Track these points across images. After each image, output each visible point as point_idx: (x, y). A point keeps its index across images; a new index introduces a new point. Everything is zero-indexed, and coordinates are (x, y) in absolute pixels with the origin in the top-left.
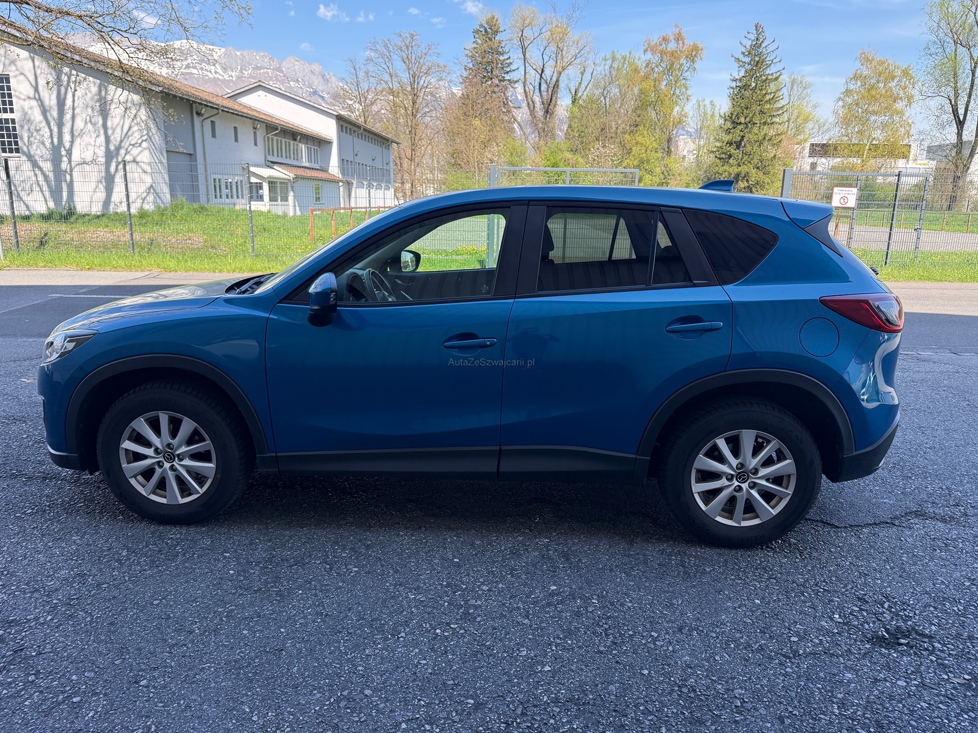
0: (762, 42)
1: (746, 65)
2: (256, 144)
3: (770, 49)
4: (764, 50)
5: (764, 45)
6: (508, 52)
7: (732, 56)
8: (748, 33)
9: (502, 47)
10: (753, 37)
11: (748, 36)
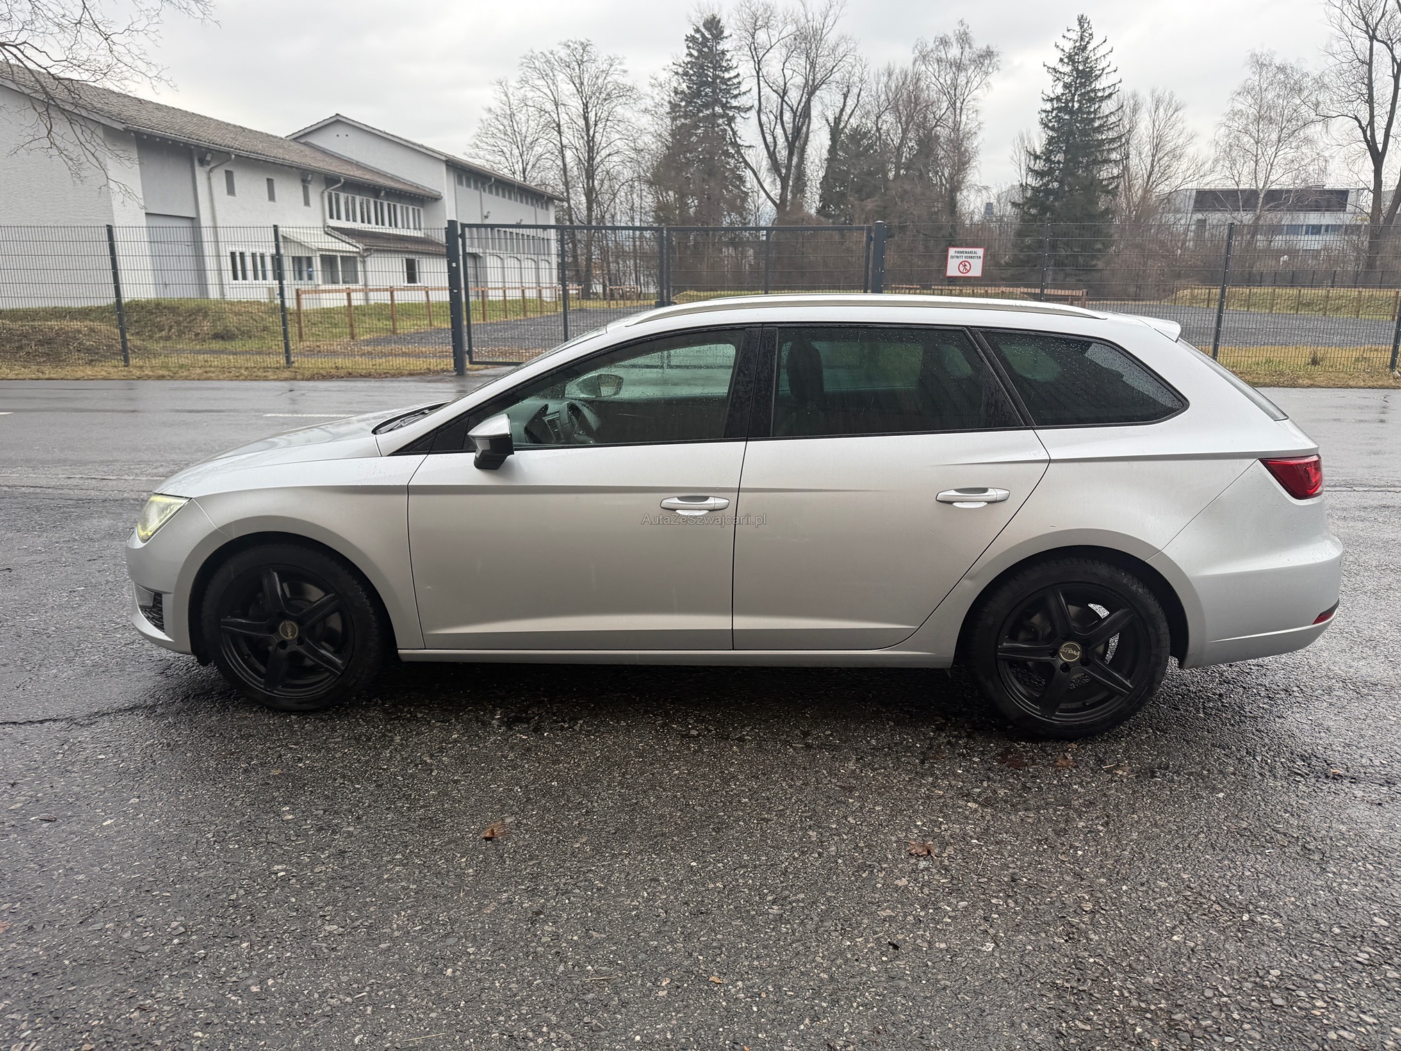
0: (1088, 43)
2: (307, 203)
3: (1099, 53)
4: (1092, 54)
5: (1090, 47)
6: (735, 67)
7: (1045, 66)
10: (1075, 36)
11: (1067, 34)
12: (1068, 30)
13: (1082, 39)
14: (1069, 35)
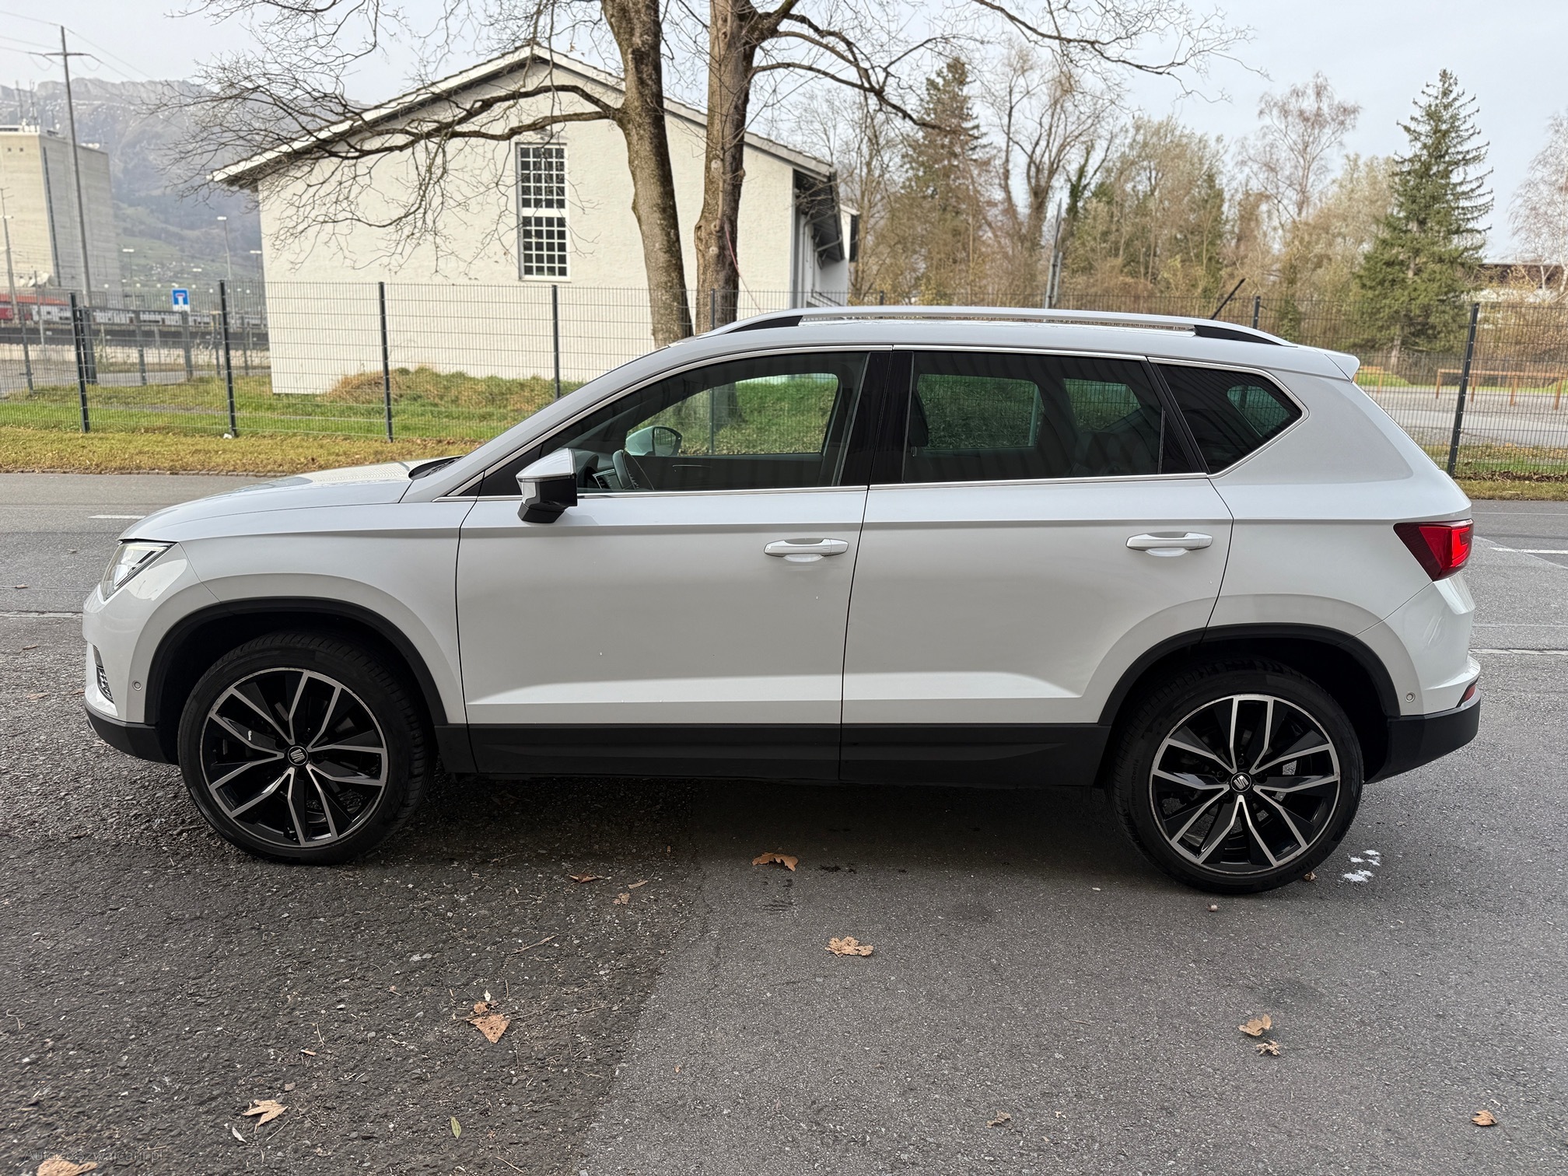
0: (1455, 99)
1: (1423, 138)
3: (1465, 112)
4: (1456, 113)
5: (1457, 104)
6: (976, 118)
7: (1398, 124)
9: (967, 108)
10: (1436, 89)
11: (1426, 90)
12: (1428, 86)
13: (1446, 93)
14: (1428, 90)
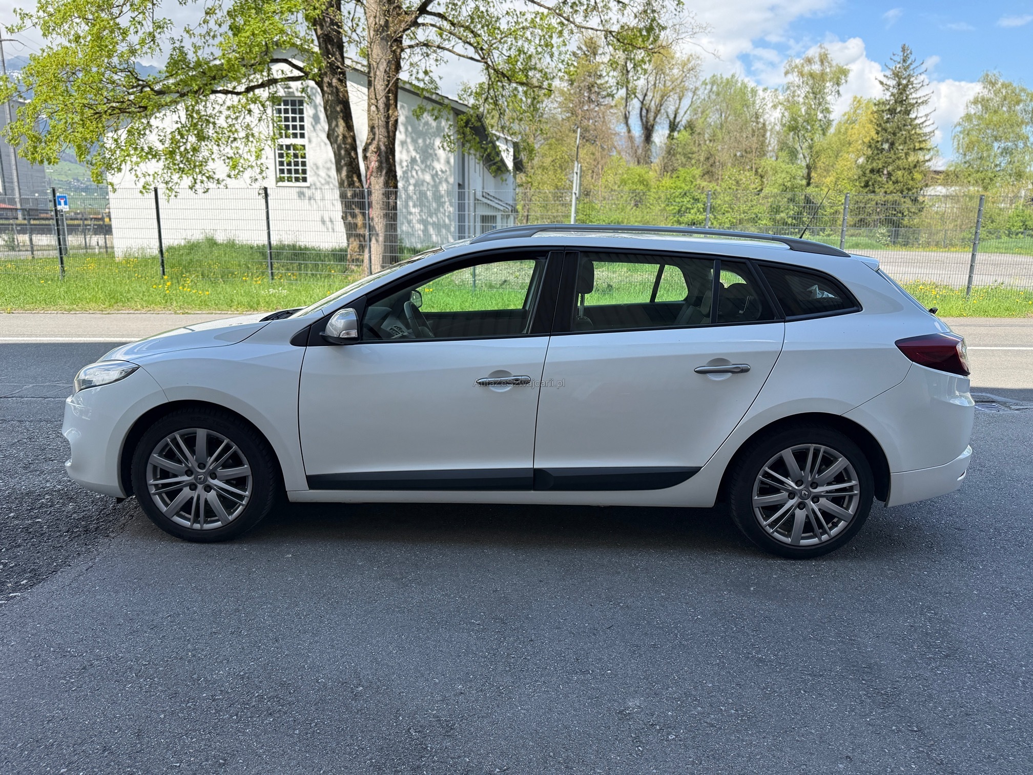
0: (911, 64)
1: (891, 89)
3: (917, 72)
4: (912, 72)
5: (912, 67)
8: (894, 55)
9: (599, 71)
10: (899, 58)
11: (893, 57)
13: (904, 61)
